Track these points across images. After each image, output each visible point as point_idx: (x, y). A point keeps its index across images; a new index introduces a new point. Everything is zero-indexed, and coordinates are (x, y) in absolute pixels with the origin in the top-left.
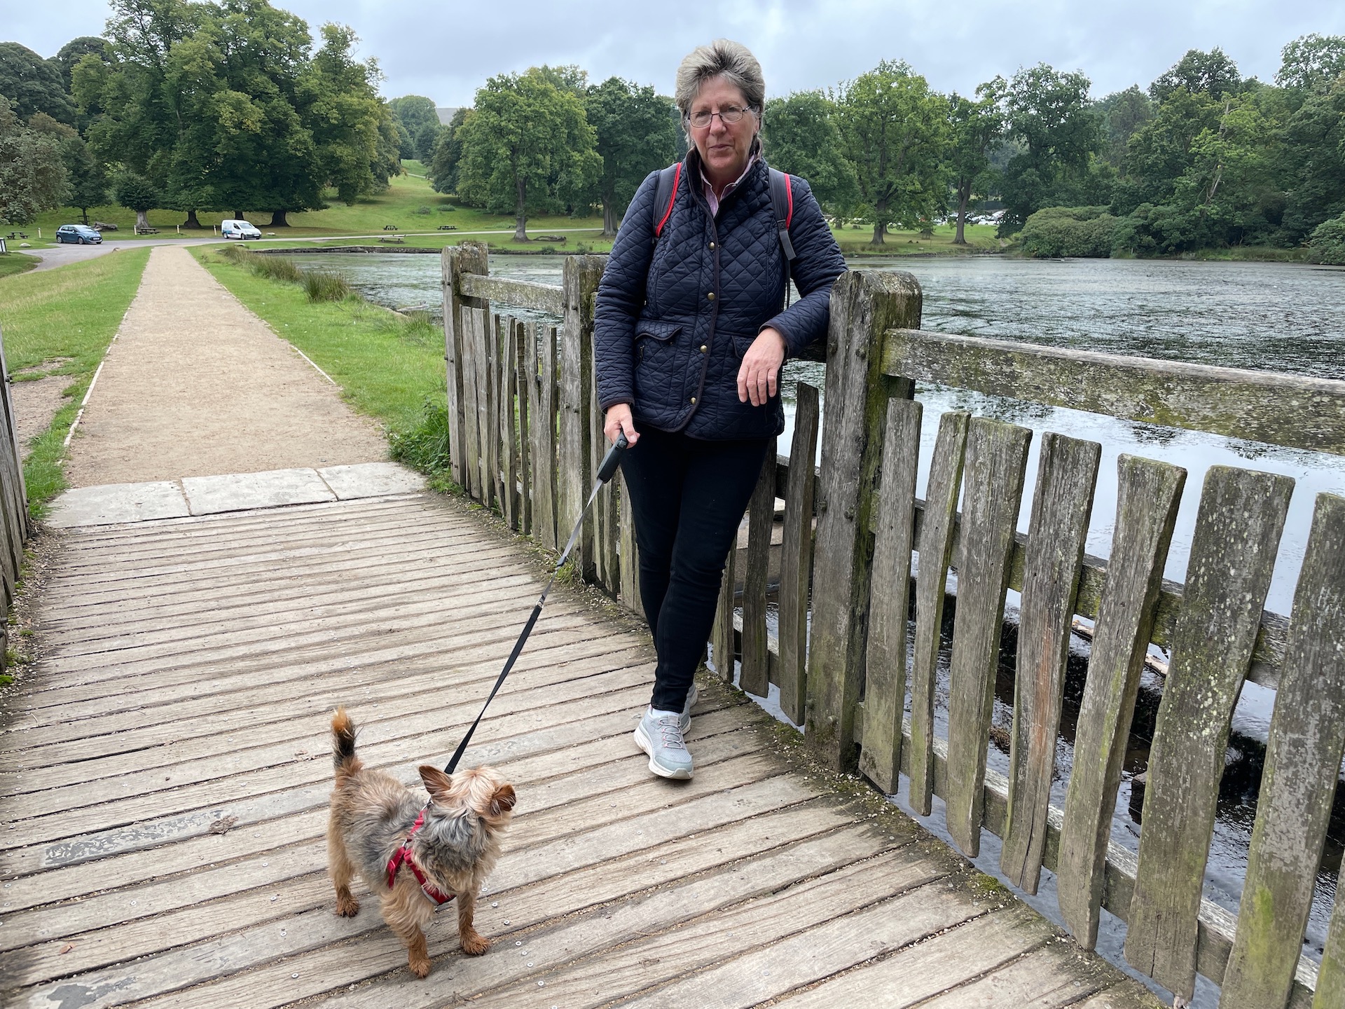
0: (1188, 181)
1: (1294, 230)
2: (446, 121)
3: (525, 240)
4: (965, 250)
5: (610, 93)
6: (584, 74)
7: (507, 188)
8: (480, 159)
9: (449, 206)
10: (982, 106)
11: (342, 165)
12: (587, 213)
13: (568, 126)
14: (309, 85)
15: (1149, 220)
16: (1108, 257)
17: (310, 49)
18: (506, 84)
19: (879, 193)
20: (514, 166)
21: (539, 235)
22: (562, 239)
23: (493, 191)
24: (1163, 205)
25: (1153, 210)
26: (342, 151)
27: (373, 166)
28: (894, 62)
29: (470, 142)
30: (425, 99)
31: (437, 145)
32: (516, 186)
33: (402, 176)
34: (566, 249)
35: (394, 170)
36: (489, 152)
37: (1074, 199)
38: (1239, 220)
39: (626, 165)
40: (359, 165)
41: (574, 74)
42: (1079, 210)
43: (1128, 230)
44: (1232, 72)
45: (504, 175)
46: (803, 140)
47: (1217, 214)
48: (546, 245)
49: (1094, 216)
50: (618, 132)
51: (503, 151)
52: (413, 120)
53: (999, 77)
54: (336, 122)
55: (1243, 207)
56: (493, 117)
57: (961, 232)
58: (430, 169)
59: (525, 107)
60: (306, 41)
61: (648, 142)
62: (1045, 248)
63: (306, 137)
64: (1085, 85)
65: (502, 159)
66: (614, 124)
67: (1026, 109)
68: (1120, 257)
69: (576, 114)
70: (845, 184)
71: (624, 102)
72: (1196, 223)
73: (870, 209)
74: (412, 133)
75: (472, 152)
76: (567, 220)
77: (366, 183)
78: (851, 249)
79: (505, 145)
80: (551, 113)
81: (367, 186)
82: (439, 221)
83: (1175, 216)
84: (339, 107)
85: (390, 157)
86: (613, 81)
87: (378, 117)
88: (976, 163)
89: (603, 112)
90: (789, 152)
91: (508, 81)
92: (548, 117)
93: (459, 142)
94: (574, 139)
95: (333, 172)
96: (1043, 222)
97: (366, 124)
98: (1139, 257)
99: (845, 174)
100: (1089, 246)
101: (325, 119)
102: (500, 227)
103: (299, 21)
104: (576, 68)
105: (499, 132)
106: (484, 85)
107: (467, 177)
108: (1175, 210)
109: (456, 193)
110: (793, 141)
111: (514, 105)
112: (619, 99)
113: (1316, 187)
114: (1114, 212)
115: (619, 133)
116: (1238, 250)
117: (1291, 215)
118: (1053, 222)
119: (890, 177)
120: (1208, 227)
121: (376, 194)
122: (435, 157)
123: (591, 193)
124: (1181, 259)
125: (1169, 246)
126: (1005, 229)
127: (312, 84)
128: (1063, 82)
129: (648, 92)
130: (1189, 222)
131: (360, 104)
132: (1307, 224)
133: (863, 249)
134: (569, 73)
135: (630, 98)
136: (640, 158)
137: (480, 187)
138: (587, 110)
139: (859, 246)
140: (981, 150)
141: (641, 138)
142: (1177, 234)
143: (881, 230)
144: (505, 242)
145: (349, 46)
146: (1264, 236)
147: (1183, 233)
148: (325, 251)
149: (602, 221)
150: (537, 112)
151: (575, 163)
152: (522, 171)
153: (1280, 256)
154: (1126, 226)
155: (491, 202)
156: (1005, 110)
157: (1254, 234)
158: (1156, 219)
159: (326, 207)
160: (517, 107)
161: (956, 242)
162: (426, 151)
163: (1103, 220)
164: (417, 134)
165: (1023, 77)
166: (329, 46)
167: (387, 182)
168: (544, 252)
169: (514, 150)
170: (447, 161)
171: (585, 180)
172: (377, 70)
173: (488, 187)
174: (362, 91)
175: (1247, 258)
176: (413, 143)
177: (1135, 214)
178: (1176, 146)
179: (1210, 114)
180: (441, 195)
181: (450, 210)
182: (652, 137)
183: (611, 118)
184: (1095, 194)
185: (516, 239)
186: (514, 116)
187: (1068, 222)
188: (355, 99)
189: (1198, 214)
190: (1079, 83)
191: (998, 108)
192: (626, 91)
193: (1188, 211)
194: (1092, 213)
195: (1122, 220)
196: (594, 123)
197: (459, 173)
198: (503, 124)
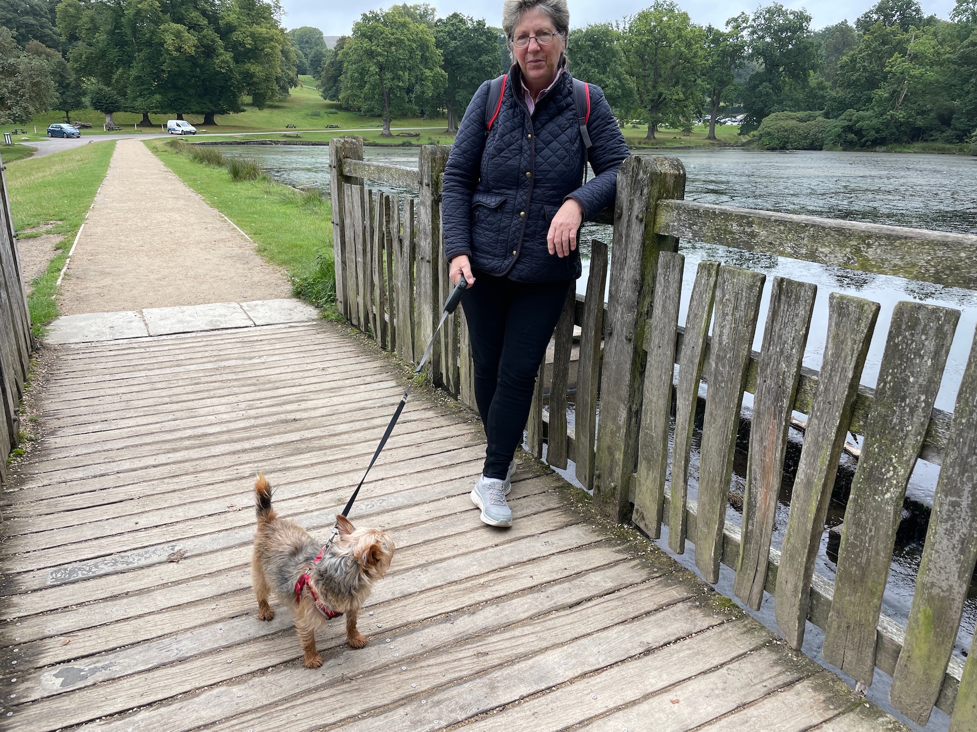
0: (882, 93)
1: (960, 130)
2: (331, 46)
3: (390, 135)
4: (716, 144)
5: (453, 25)
6: (434, 10)
7: (377, 97)
8: (356, 75)
9: (333, 110)
10: (730, 35)
11: (255, 79)
12: (435, 115)
13: (422, 50)
14: (230, 19)
15: (852, 122)
16: (821, 149)
18: (375, 18)
19: (652, 101)
20: (382, 80)
21: (400, 132)
22: (417, 135)
23: (366, 99)
24: (863, 110)
25: (856, 115)
26: (255, 68)
27: (278, 80)
29: (349, 62)
30: (315, 29)
31: (324, 64)
32: (383, 95)
33: (299, 88)
34: (420, 142)
35: (293, 83)
36: (363, 69)
37: (797, 106)
38: (920, 122)
39: (464, 80)
40: (267, 79)
41: (426, 10)
42: (801, 114)
43: (837, 129)
44: (918, 11)
45: (374, 87)
46: (596, 61)
47: (903, 117)
48: (405, 140)
49: (812, 118)
50: (458, 54)
51: (374, 69)
52: (307, 45)
53: (743, 13)
54: (250, 47)
55: (922, 113)
56: (366, 43)
57: (712, 130)
58: (319, 82)
59: (389, 35)
61: (481, 62)
62: (775, 143)
63: (228, 58)
64: (808, 19)
65: (373, 75)
66: (456, 48)
67: (763, 37)
68: (830, 149)
69: (427, 41)
70: (627, 94)
71: (463, 31)
72: (887, 125)
73: (645, 113)
74: (306, 55)
75: (350, 70)
76: (421, 121)
77: (272, 93)
79: (375, 64)
80: (409, 40)
81: (273, 95)
82: (326, 121)
83: (872, 119)
84: (252, 35)
85: (290, 73)
86: (455, 16)
87: (281, 43)
88: (725, 79)
89: (448, 39)
90: (585, 70)
91: (377, 15)
92: (407, 43)
93: (341, 62)
94: (426, 60)
95: (249, 85)
96: (773, 123)
97: (272, 48)
98: (844, 150)
99: (627, 86)
100: (808, 141)
101: (242, 44)
102: (371, 126)
104: (427, 5)
105: (371, 54)
106: (359, 19)
107: (346, 88)
108: (872, 114)
109: (339, 100)
110: (589, 61)
111: (382, 33)
112: (460, 29)
114: (827, 115)
115: (460, 55)
116: (918, 145)
117: (958, 119)
118: (781, 123)
119: (661, 89)
120: (896, 127)
121: (280, 101)
122: (323, 73)
123: (438, 101)
124: (875, 151)
125: (867, 141)
126: (745, 128)
127: (232, 18)
128: (791, 17)
129: (481, 23)
130: (883, 124)
131: (268, 33)
132: (969, 126)
133: (640, 143)
134: (422, 9)
135: (467, 29)
136: (474, 74)
137: (356, 95)
138: (436, 38)
139: (637, 141)
140: (729, 68)
141: (476, 59)
142: (873, 132)
143: (653, 129)
144: (375, 137)
146: (937, 134)
147: (877, 132)
148: (243, 143)
149: (446, 122)
150: (398, 39)
151: (427, 77)
152: (388, 84)
153: (949, 149)
154: (835, 127)
155: (365, 107)
156: (747, 39)
157: (930, 133)
158: (858, 121)
159: (244, 111)
160: (384, 35)
161: (709, 138)
162: (316, 68)
163: (819, 122)
164: (310, 56)
165: (761, 13)
167: (288, 92)
168: (403, 145)
169: (382, 68)
170: (332, 76)
171: (434, 90)
172: (280, 7)
173: (362, 96)
174: (269, 23)
175: (924, 151)
176: (307, 63)
177: (842, 117)
178: (874, 66)
179: (900, 42)
180: (328, 102)
181: (335, 113)
182: (484, 58)
183: (453, 44)
184: (813, 102)
185: (383, 135)
186: (382, 42)
187: (792, 123)
188: (264, 29)
189: (889, 117)
190: (803, 18)
191: (742, 37)
192: (464, 24)
193: (882, 115)
194: (810, 116)
195: (832, 122)
196: (441, 48)
197: (341, 85)
198: (373, 48)
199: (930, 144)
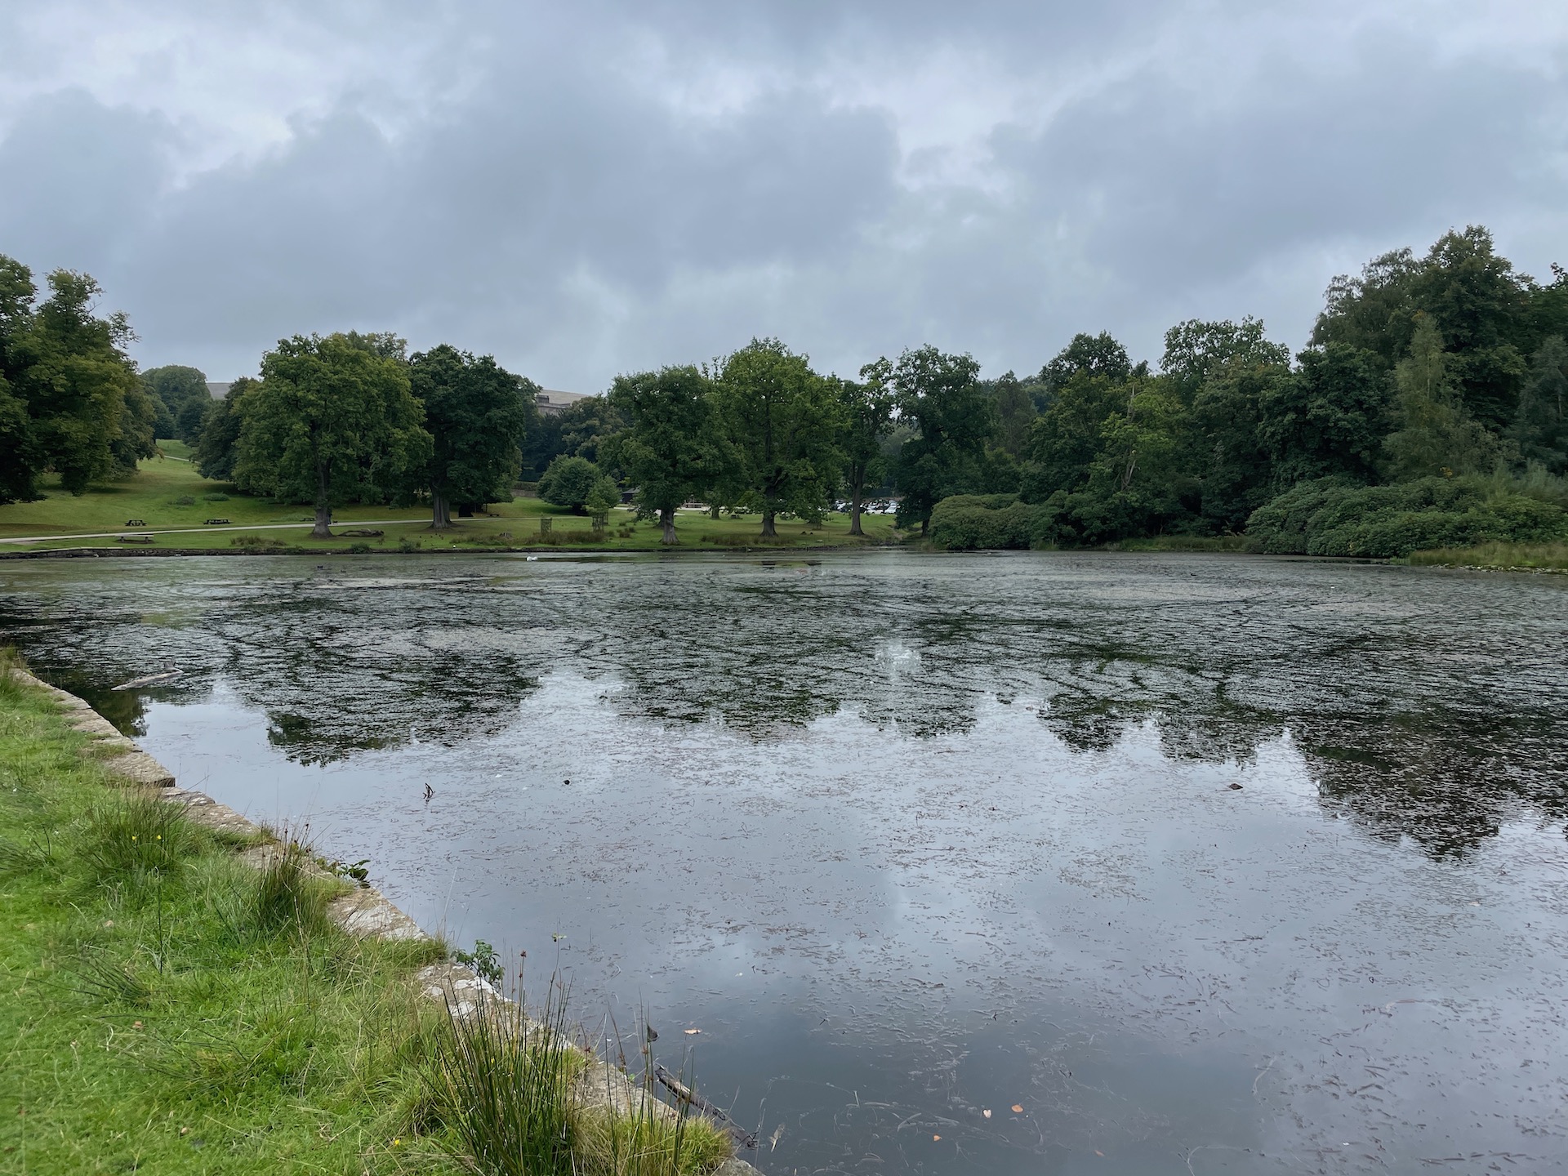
0: (1102, 466)
1: (1215, 517)
2: (219, 395)
3: (328, 535)
4: (864, 542)
5: (440, 362)
6: (403, 342)
7: (304, 472)
8: (266, 437)
9: (221, 495)
10: (868, 388)
11: (68, 444)
12: (409, 502)
13: (386, 399)
14: (26, 344)
15: (1066, 508)
16: (1027, 548)
17: (32, 301)
18: (304, 346)
19: (767, 479)
20: (314, 446)
21: (347, 530)
22: (378, 534)
23: (282, 477)
24: (1077, 492)
25: (1069, 499)
26: (67, 425)
27: (115, 446)
28: (767, 341)
29: (252, 416)
30: (191, 370)
31: (205, 421)
32: (315, 469)
33: (154, 460)
34: (384, 546)
35: (146, 451)
36: (279, 427)
37: (974, 486)
38: (1160, 507)
39: (461, 445)
40: (93, 444)
41: (390, 342)
42: (988, 498)
43: (1045, 519)
44: (1122, 356)
45: (299, 456)
46: (681, 419)
47: (1137, 501)
48: (357, 542)
49: (1003, 504)
50: (451, 406)
51: (299, 427)
52: (176, 394)
53: (883, 359)
54: (62, 390)
55: (1159, 494)
56: (287, 385)
57: (857, 521)
58: (195, 450)
59: (330, 375)
60: (28, 291)
61: (489, 419)
62: (958, 540)
63: (17, 409)
64: (975, 368)
65: (298, 437)
66: (446, 398)
67: (914, 392)
68: (1041, 548)
69: (397, 384)
70: (732, 469)
71: (459, 372)
72: (1114, 511)
73: (760, 499)
74: (172, 409)
75: (254, 430)
76: (385, 510)
77: (102, 466)
78: (743, 542)
79: (303, 419)
80: (365, 383)
81: (103, 470)
82: (205, 513)
83: (1093, 503)
84: (69, 372)
85: (141, 435)
86: (443, 349)
87: (125, 385)
88: (869, 449)
89: (432, 384)
90: (664, 432)
91: (307, 343)
92: (361, 387)
93: (238, 418)
94: (394, 415)
95: (55, 453)
96: (951, 511)
97: (106, 393)
98: (1061, 549)
99: (730, 458)
100: (1006, 536)
101: (48, 386)
102: (291, 520)
103: (19, 267)
104: (392, 336)
105: (294, 404)
106: (274, 349)
107: (248, 458)
108: (1092, 498)
109: (231, 479)
110: (669, 420)
111: (315, 371)
112: (452, 369)
113: (1232, 472)
114: (1024, 499)
115: (453, 408)
116: (1163, 540)
117: (1210, 502)
118: (964, 511)
119: (780, 462)
120: (1128, 515)
121: (117, 480)
122: (203, 435)
123: (415, 478)
124: (1106, 550)
125: (1089, 536)
126: (903, 519)
127: (32, 343)
128: (952, 364)
129: (487, 362)
130: (1109, 510)
131: (99, 368)
132: (1227, 510)
133: (756, 542)
134: (384, 341)
135: (465, 368)
136: (479, 437)
137: (264, 471)
138: (411, 380)
139: (750, 538)
140: (872, 433)
141: (480, 414)
142: (1098, 523)
143: (769, 522)
144: (301, 539)
145: (87, 298)
146: (1184, 524)
147: (1104, 523)
148: (33, 556)
149: (430, 512)
150: (346, 380)
151: (397, 441)
152: (326, 451)
153: (1208, 545)
154: (1043, 515)
155: (280, 489)
156: (892, 392)
157: (1174, 522)
158: (1074, 508)
159: (42, 498)
160: (320, 374)
161: (853, 533)
162: (190, 428)
163: (1015, 511)
164: (180, 411)
165: (909, 359)
166: (58, 297)
167: (134, 466)
168: (354, 551)
169: (315, 425)
170: (220, 441)
171: (409, 462)
172: (127, 328)
173: (277, 471)
174: (103, 352)
175: (1176, 548)
176: (173, 420)
177: (1049, 501)
178: (1081, 430)
179: (1114, 397)
180: (210, 481)
181: (222, 500)
182: (495, 413)
183: (441, 391)
184: (996, 481)
185: (314, 535)
186: (315, 386)
187: (979, 511)
188: (92, 363)
189: (1117, 501)
190: (967, 366)
191: (886, 390)
192: (459, 361)
193: (1106, 499)
194: (1001, 501)
195: (1034, 509)
196: (420, 396)
197: (236, 454)
198: (299, 394)
199: (1181, 538)
